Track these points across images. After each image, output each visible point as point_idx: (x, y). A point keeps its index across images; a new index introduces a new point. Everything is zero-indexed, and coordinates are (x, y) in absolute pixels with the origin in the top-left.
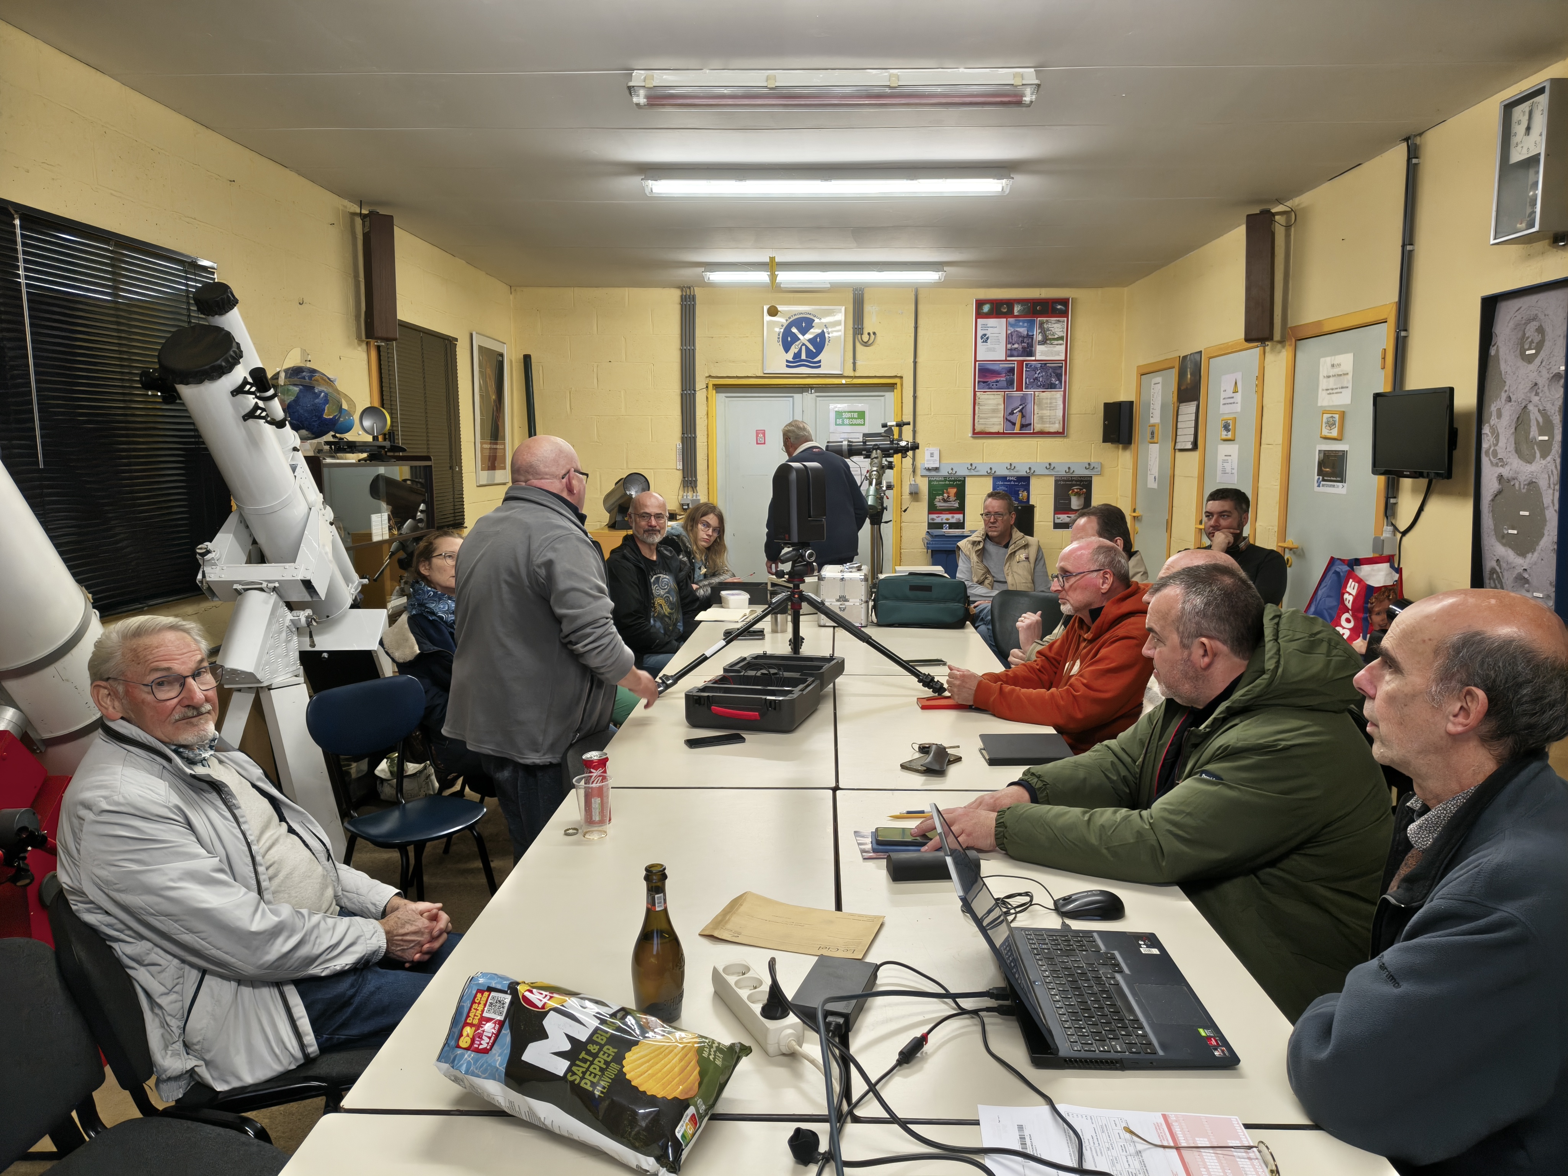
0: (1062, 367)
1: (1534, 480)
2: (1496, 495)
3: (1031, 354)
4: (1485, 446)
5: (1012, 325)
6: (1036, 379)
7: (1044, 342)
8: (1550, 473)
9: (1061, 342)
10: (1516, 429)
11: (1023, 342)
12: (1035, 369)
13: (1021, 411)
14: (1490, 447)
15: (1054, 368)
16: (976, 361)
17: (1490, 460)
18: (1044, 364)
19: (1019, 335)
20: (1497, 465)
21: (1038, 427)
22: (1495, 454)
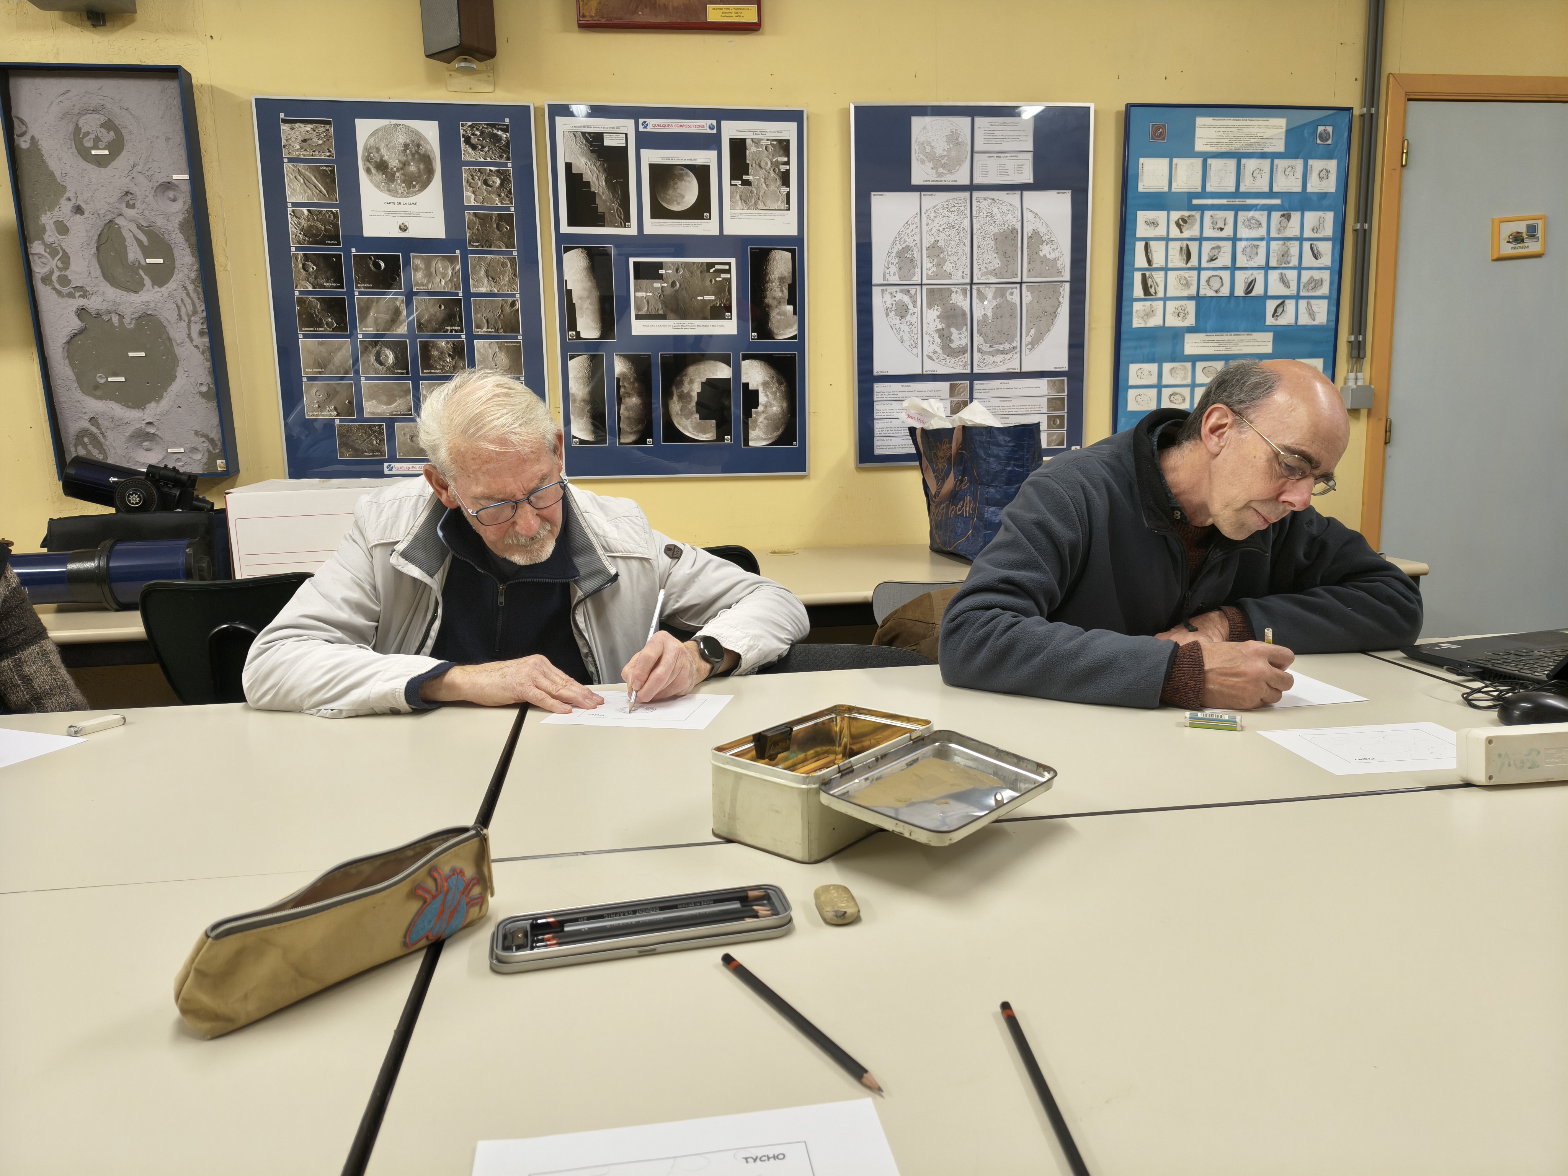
1: (149, 312)
2: (75, 335)
4: (39, 270)
8: (180, 302)
10: (98, 249)
14: (52, 272)
17: (54, 289)
20: (71, 295)
22: (64, 281)
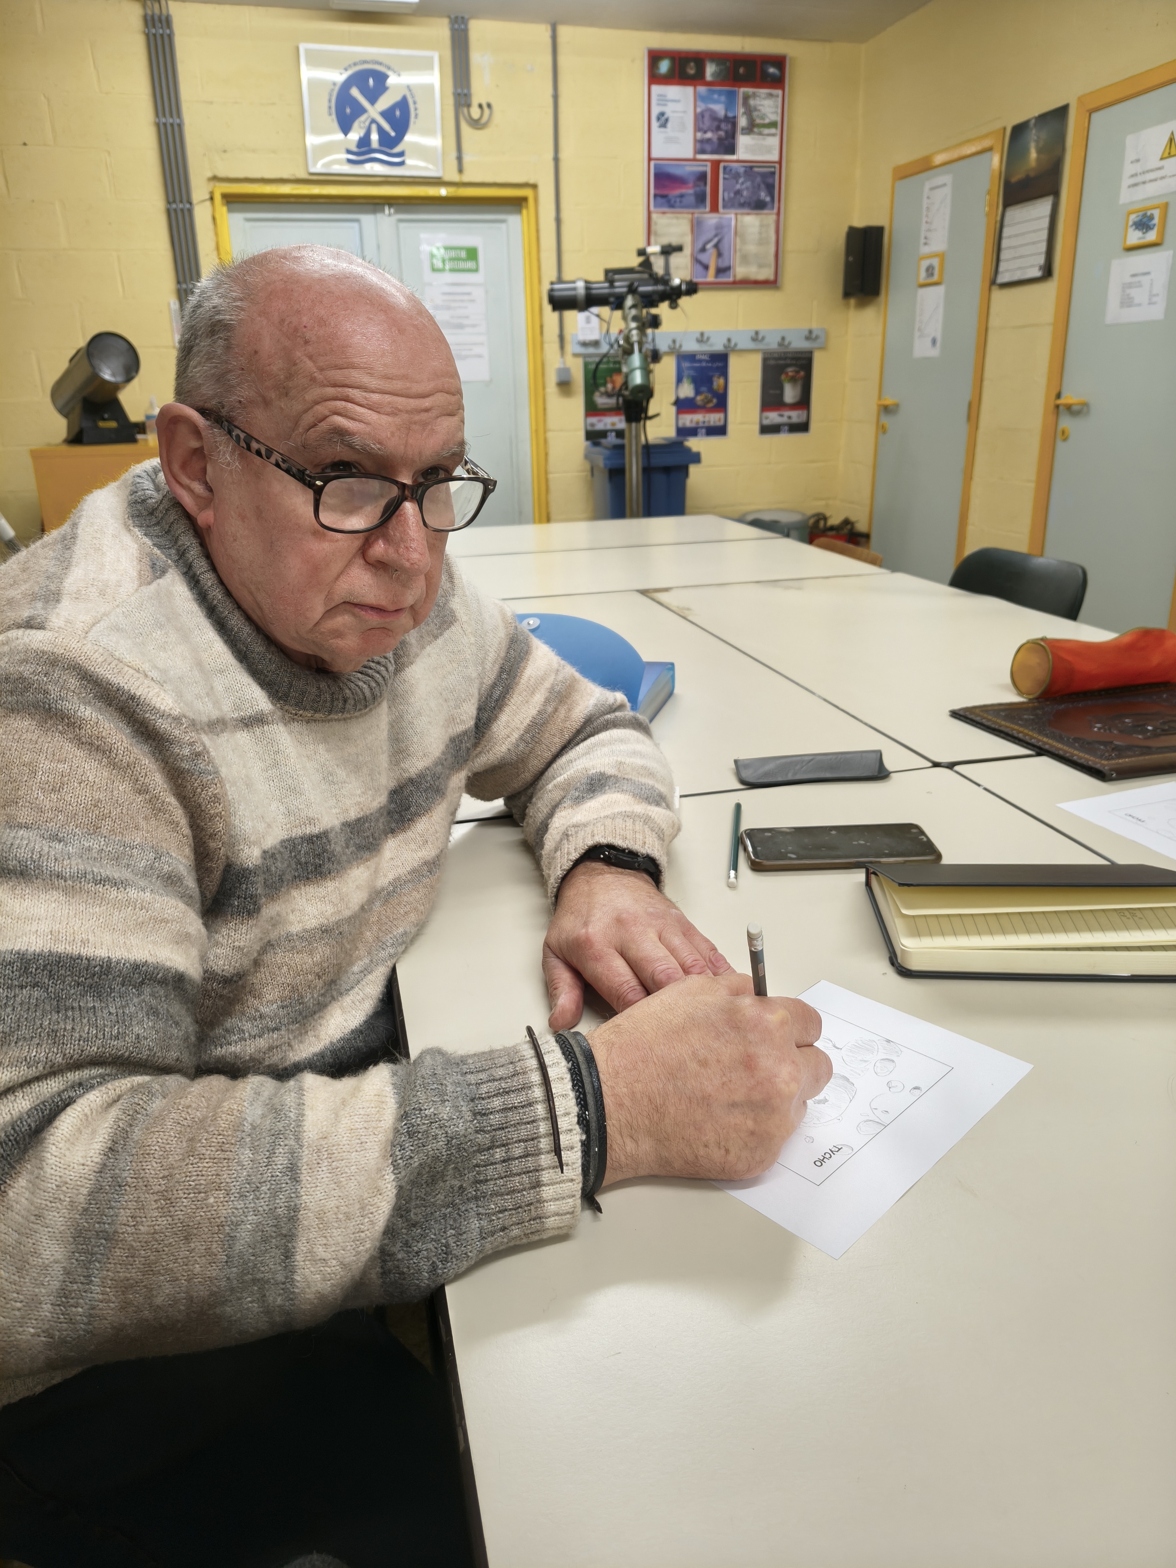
0: (773, 173)
3: (731, 150)
5: (704, 99)
6: (738, 193)
7: (750, 129)
9: (773, 131)
11: (718, 128)
12: (737, 176)
13: (716, 246)
15: (764, 176)
16: (650, 159)
18: (750, 168)
19: (714, 117)
21: (741, 271)
